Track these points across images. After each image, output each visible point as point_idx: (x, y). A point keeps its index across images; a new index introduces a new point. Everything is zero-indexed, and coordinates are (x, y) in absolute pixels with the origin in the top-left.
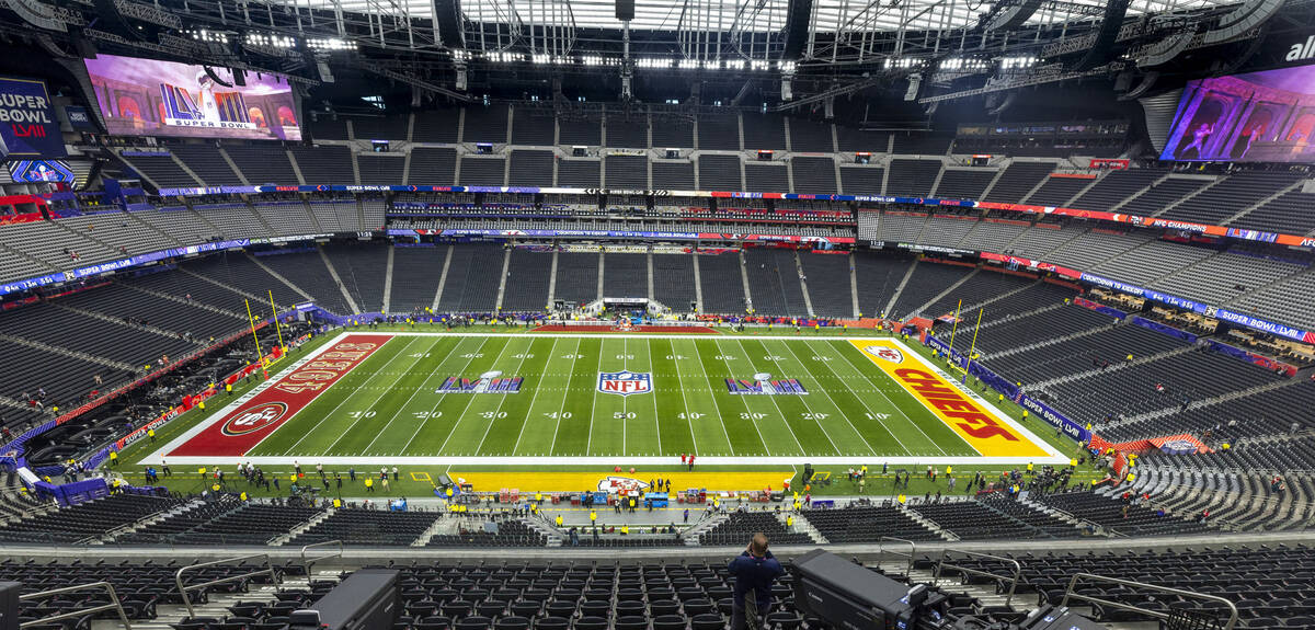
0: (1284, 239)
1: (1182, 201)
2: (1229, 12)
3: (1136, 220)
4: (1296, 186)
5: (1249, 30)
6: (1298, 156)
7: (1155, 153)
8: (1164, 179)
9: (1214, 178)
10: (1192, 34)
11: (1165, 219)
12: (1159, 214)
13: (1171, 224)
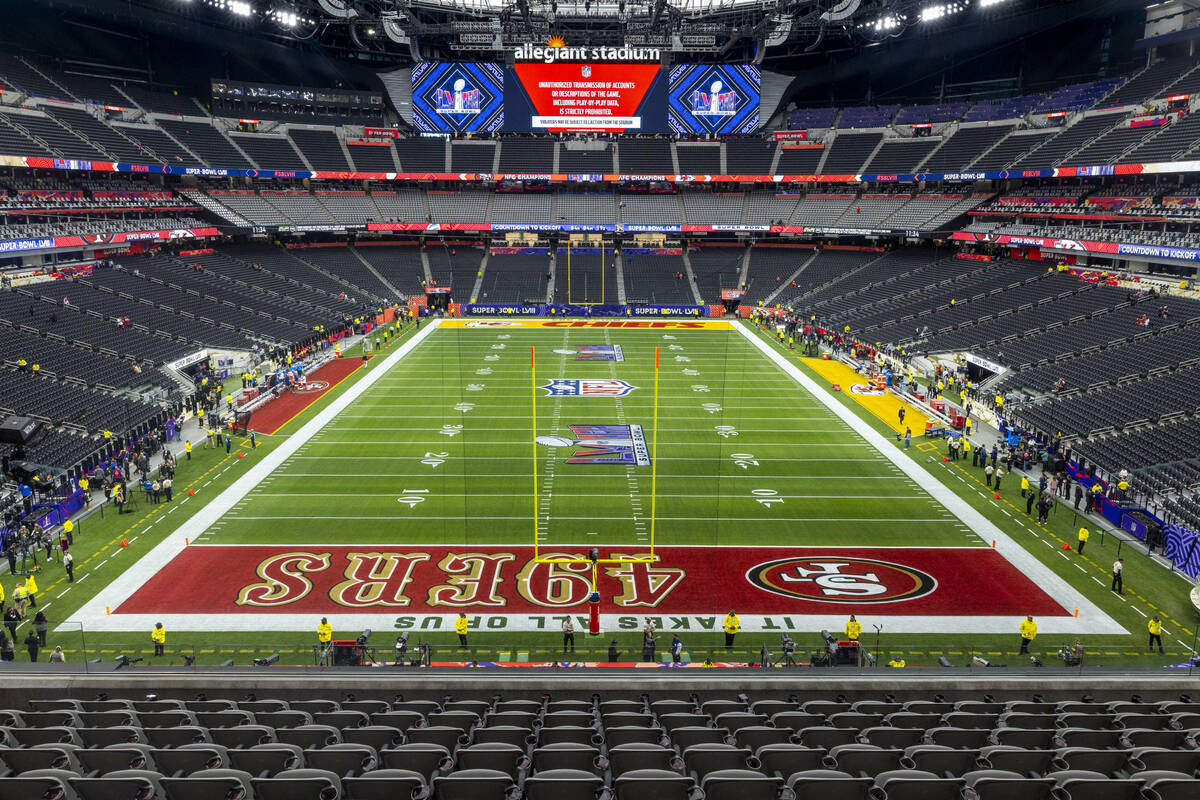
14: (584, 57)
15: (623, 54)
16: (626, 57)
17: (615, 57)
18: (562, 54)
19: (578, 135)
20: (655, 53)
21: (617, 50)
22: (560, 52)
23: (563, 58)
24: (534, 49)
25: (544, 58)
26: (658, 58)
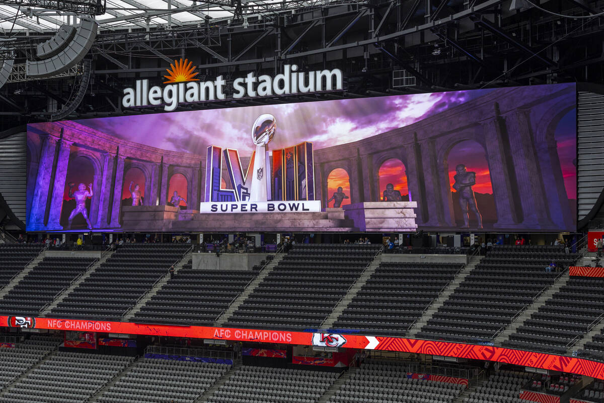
0: (196, 332)
1: (71, 290)
2: (44, 41)
3: (22, 321)
4: (184, 262)
5: (72, 64)
6: (174, 223)
7: (19, 223)
8: (39, 259)
9: (97, 255)
10: (11, 62)
11: (57, 317)
12: (48, 310)
13: (70, 325)
14: (221, 96)
15: (281, 84)
16: (286, 89)
17: (269, 92)
18: (189, 93)
19: (231, 239)
20: (334, 77)
21: (273, 77)
22: (186, 90)
23: (189, 99)
24: (149, 88)
25: (164, 103)
26: (339, 86)
